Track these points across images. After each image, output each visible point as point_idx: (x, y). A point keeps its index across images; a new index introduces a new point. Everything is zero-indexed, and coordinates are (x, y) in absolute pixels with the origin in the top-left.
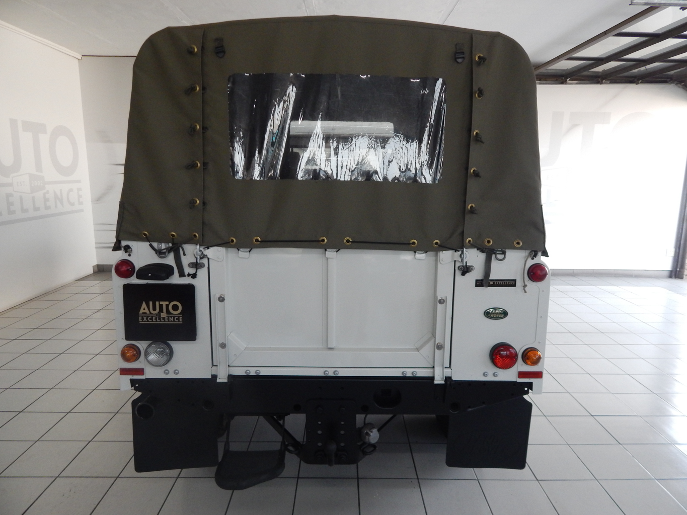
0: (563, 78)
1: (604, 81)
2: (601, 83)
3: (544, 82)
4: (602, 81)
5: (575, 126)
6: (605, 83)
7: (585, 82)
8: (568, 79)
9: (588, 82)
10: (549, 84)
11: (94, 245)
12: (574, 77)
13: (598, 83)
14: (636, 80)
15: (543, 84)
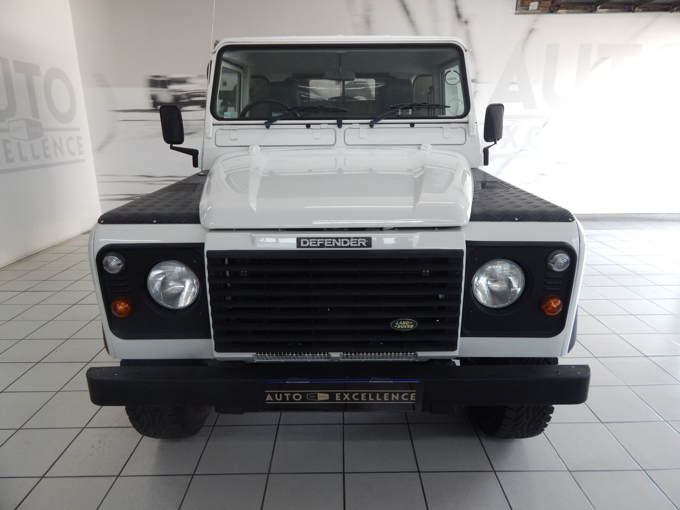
0: (593, 6)
1: (637, 8)
2: (633, 11)
3: (572, 11)
4: (635, 8)
5: (604, 59)
6: (638, 11)
7: (615, 10)
8: (599, 7)
9: (619, 10)
10: (577, 13)
11: (98, 198)
12: (604, 5)
13: (630, 11)
14: (671, 7)
15: (571, 13)
